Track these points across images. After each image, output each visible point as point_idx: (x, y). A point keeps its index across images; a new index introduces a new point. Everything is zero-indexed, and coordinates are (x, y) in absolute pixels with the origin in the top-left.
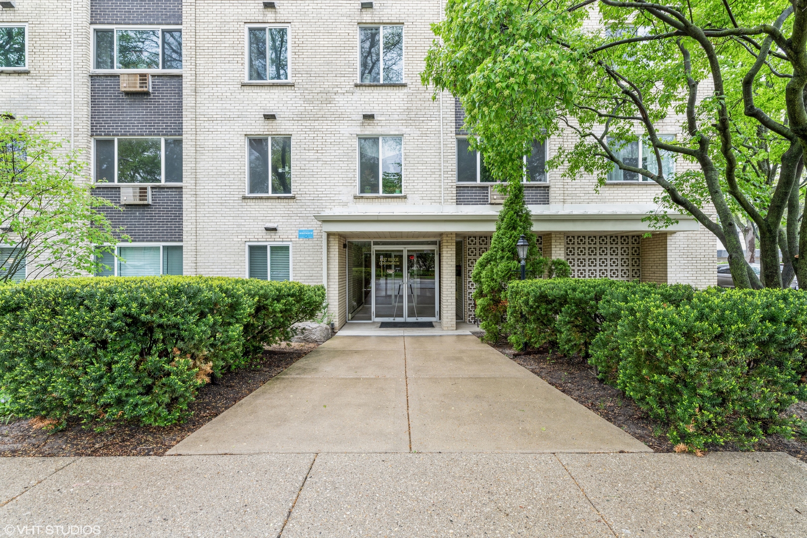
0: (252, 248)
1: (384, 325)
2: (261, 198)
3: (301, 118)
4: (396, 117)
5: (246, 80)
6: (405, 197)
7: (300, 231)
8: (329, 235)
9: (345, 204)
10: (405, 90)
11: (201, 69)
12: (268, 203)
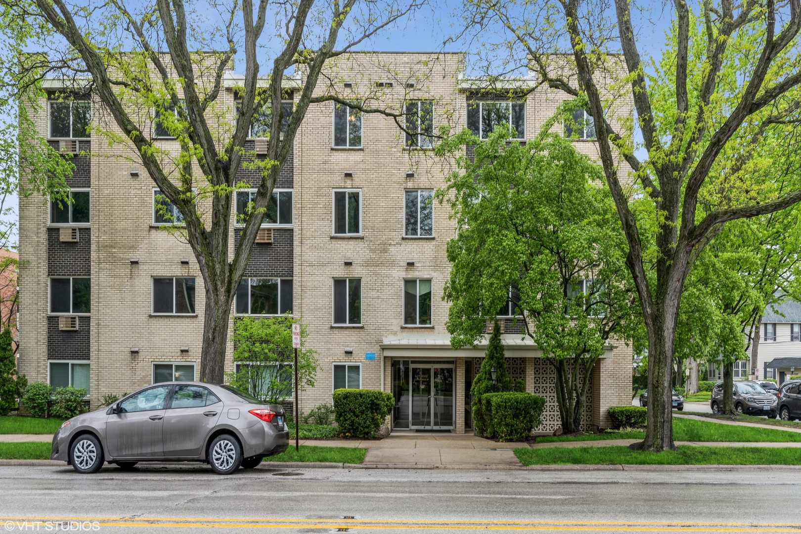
0: (336, 367)
1: (417, 431)
2: (342, 328)
3: (368, 264)
4: (428, 264)
5: (333, 234)
6: (433, 328)
7: (367, 354)
8: (385, 357)
9: (395, 333)
10: (434, 243)
11: (305, 226)
12: (347, 332)
